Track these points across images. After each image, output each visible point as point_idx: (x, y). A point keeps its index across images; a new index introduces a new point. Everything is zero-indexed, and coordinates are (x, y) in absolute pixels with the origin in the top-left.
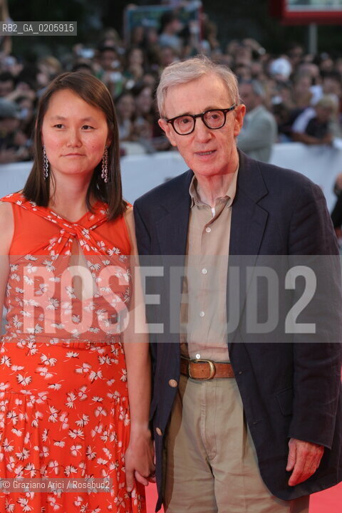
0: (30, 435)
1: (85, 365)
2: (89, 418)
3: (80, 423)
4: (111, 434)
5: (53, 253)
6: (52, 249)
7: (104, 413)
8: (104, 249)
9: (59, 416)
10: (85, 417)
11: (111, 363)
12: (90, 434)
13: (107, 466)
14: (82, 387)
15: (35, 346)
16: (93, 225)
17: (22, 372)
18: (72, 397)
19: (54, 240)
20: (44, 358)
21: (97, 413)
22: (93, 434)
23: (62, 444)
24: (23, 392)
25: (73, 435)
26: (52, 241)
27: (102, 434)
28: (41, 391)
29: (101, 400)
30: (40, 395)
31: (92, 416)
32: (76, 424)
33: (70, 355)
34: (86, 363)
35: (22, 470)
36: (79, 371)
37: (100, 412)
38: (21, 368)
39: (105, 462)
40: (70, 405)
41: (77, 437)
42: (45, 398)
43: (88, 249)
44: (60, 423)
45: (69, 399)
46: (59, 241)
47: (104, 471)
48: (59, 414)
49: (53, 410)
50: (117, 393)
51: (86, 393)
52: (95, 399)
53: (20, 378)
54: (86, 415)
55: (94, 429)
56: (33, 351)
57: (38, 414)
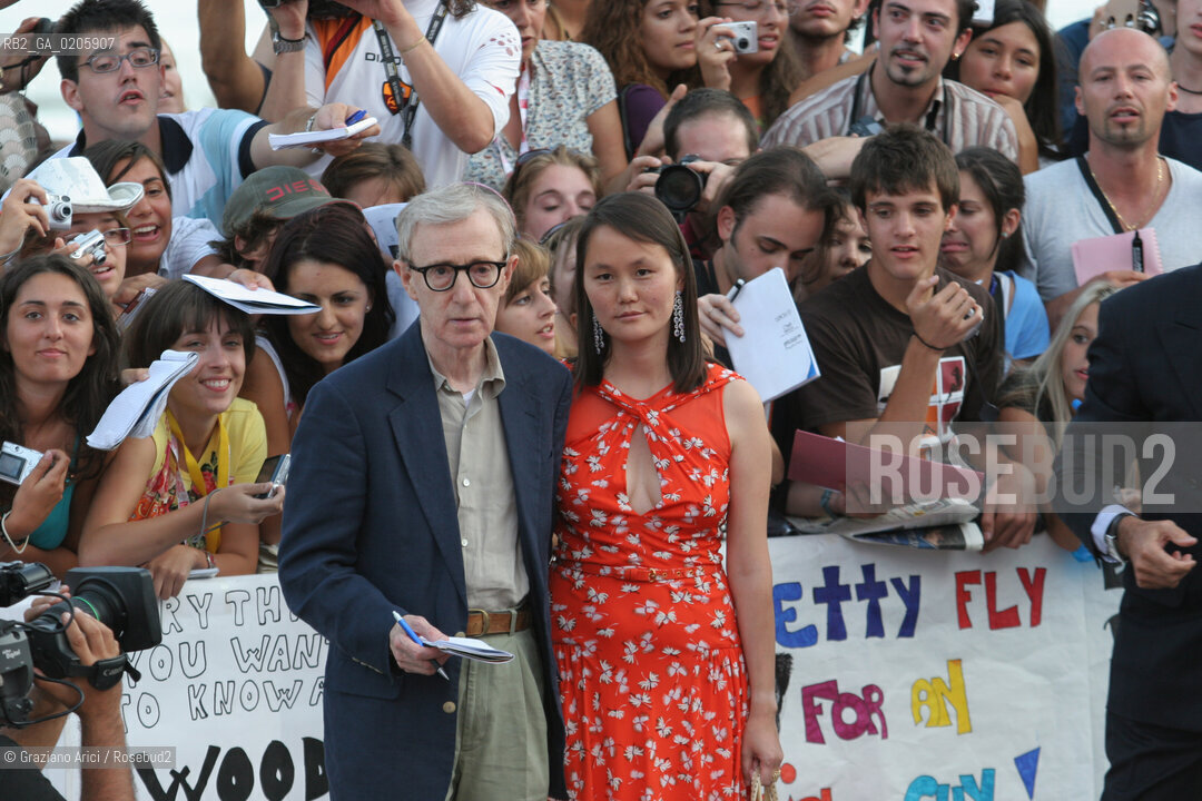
0: (600, 695)
1: (649, 603)
2: (658, 678)
3: (645, 684)
4: (693, 700)
5: (602, 445)
6: (602, 439)
7: (683, 672)
8: (678, 440)
9: (614, 674)
10: (653, 677)
11: (693, 600)
12: (662, 702)
13: (688, 747)
14: (644, 633)
15: (582, 576)
16: (669, 405)
17: (564, 613)
18: (632, 647)
19: (606, 425)
20: (592, 592)
21: (672, 672)
22: (667, 700)
23: (620, 714)
24: (566, 640)
25: (636, 702)
26: (602, 428)
27: (680, 701)
28: (587, 639)
29: (676, 652)
30: (587, 644)
31: (663, 675)
32: (640, 686)
33: (627, 588)
34: (651, 599)
35: (601, 749)
36: (640, 611)
37: (675, 669)
38: (563, 607)
39: (685, 741)
40: (630, 658)
41: (642, 704)
42: (593, 649)
43: (654, 438)
44: (615, 685)
45: (626, 650)
46: (613, 428)
47: (684, 754)
48: (614, 671)
49: (605, 666)
50: (702, 644)
51: (652, 642)
52: (668, 651)
53: (563, 620)
54: (654, 673)
55: (667, 694)
56: (579, 583)
57: (586, 672)
